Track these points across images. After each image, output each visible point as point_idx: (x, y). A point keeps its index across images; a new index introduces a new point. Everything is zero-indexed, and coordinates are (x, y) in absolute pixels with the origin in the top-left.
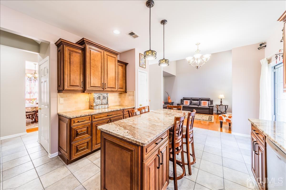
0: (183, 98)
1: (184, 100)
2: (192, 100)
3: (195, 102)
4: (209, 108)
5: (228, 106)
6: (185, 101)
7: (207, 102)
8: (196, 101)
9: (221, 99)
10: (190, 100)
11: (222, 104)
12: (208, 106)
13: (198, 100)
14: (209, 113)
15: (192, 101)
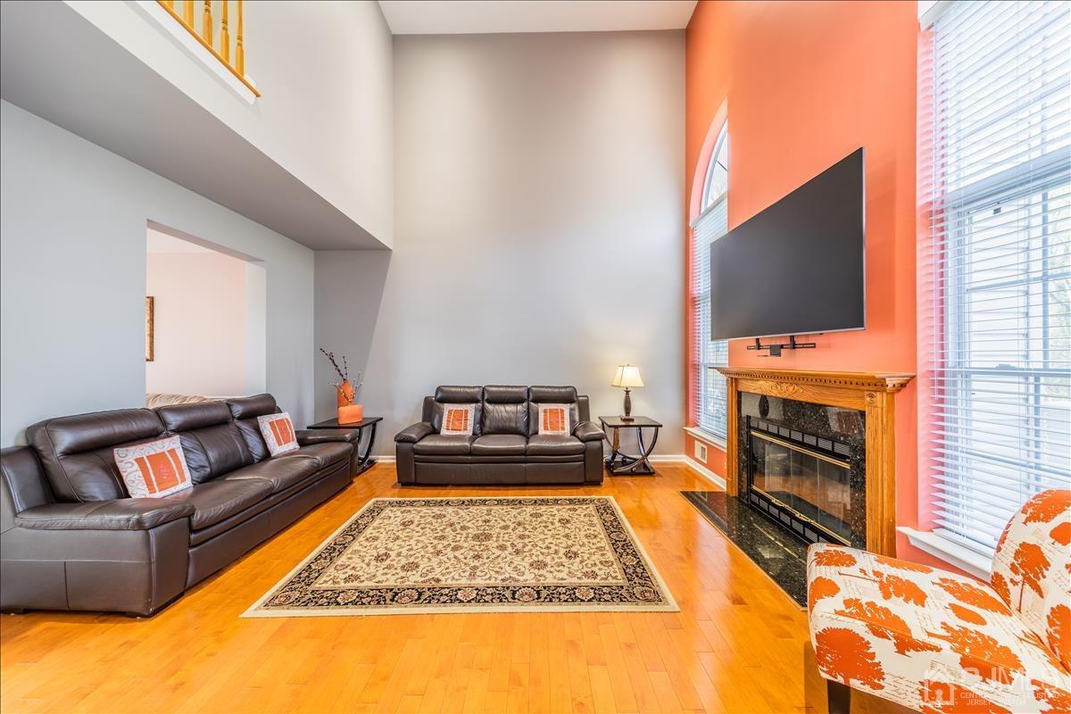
0: (439, 389)
1: (443, 401)
2: (490, 402)
3: (504, 414)
4: (583, 451)
5: (658, 426)
6: (447, 407)
7: (566, 408)
8: (510, 408)
9: (627, 392)
10: (476, 401)
11: (631, 415)
12: (573, 433)
13: (516, 400)
14: (582, 480)
15: (489, 407)
